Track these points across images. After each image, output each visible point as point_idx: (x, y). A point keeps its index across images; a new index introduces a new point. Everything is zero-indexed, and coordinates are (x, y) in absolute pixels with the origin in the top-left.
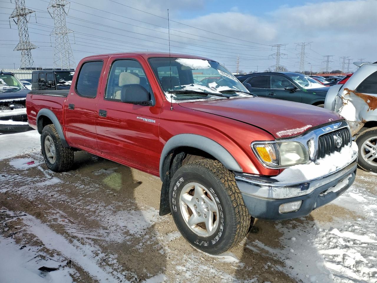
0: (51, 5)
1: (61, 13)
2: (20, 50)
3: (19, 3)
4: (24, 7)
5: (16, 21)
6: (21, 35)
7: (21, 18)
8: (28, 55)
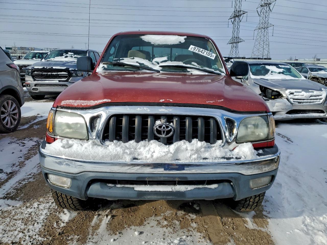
0: (260, 5)
1: (267, 10)
2: (231, 43)
3: (237, 7)
4: (240, 10)
5: (233, 21)
6: (234, 32)
7: (237, 18)
8: (236, 48)
